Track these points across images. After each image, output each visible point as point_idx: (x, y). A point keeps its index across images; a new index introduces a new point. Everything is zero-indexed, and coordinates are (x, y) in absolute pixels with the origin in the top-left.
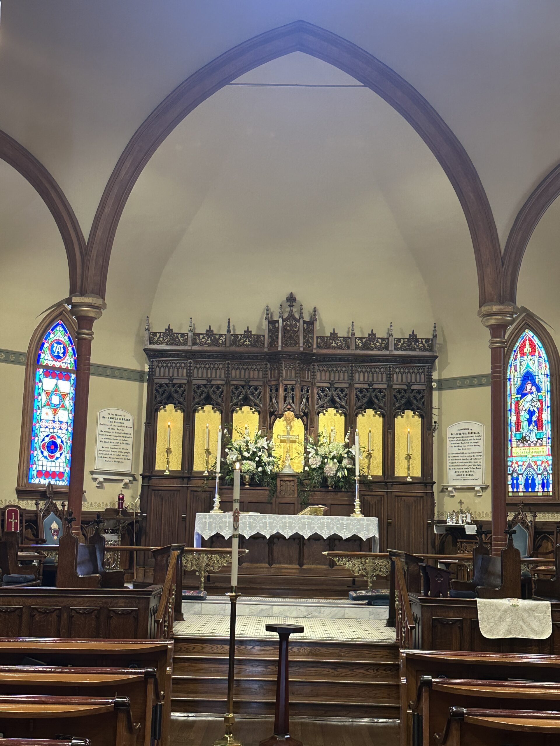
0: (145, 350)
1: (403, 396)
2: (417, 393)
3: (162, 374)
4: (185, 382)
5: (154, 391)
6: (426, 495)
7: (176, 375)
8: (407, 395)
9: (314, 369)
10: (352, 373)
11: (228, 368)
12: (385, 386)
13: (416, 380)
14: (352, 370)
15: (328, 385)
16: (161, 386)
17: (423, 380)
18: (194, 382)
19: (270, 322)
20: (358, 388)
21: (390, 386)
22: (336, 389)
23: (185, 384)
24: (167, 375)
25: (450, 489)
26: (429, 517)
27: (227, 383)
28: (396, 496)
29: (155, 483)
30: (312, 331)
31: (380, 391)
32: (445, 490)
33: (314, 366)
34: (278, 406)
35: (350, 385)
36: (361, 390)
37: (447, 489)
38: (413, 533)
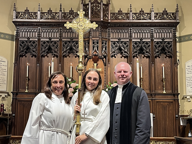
0: (13, 22)
1: (160, 45)
2: (168, 43)
3: (23, 36)
4: (37, 40)
5: (19, 45)
6: (175, 101)
7: (31, 36)
8: (162, 45)
9: (109, 31)
10: (131, 33)
11: (61, 31)
12: (150, 40)
13: (167, 37)
14: (131, 31)
15: (117, 40)
16: (23, 42)
17: (171, 37)
18: (42, 40)
19: (84, 5)
20: (134, 42)
21: (152, 40)
22: (122, 42)
23: (36, 41)
24: (26, 36)
25: (188, 97)
26: (176, 113)
27: (60, 40)
28: (157, 102)
29: (19, 97)
30: (108, 10)
31: (147, 43)
32: (185, 98)
33: (109, 29)
34: (89, 53)
35: (130, 40)
36: (136, 43)
37: (186, 97)
38: (168, 123)
